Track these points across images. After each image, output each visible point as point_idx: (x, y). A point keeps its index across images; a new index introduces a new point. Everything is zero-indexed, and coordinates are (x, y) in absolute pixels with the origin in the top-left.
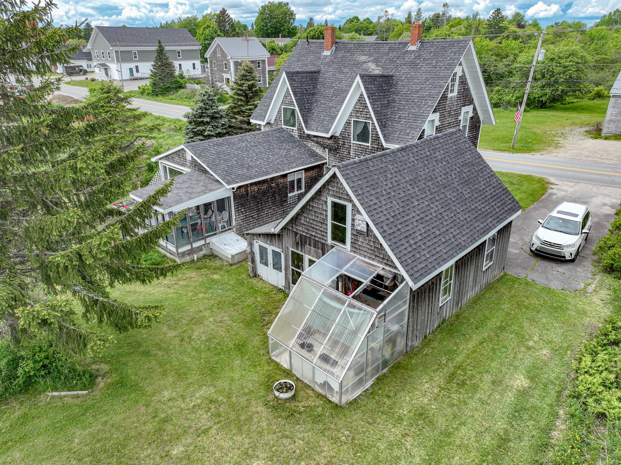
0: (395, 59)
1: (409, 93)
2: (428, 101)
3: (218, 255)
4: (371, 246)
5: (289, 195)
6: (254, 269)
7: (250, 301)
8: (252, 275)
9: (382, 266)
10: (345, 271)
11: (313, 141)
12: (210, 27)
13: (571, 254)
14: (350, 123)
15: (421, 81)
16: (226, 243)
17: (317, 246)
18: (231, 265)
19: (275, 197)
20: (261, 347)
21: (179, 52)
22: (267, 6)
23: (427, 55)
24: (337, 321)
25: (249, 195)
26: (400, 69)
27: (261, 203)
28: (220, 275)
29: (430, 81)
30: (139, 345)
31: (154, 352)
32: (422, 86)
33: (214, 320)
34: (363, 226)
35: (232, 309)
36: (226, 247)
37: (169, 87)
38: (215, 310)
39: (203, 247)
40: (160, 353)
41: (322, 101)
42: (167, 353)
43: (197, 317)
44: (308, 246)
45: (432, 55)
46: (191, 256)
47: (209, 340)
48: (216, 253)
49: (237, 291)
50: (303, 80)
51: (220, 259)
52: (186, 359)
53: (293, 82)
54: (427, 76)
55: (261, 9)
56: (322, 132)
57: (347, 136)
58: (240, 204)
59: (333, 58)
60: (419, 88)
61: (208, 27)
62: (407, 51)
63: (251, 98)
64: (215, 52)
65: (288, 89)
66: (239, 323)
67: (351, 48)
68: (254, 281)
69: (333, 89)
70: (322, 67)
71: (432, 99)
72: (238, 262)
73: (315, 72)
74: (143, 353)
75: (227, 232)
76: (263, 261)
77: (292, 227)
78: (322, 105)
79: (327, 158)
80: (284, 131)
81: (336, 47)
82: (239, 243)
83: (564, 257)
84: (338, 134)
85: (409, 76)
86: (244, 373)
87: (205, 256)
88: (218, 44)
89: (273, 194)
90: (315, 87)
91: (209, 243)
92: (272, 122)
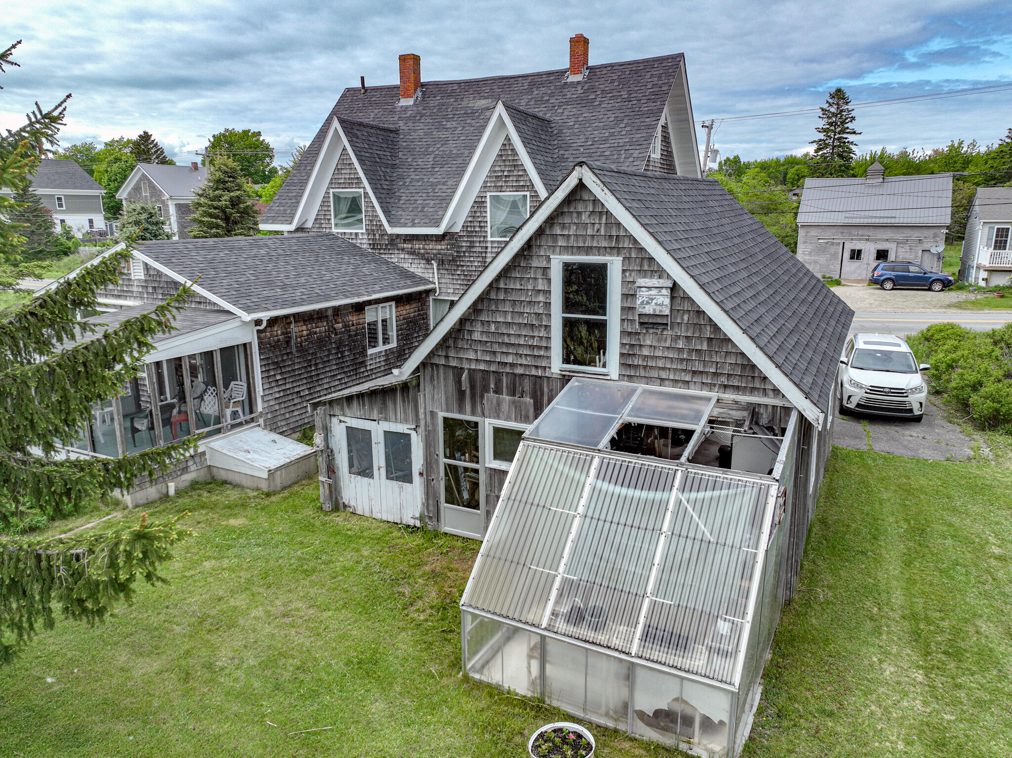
0: (546, 98)
1: (590, 143)
2: (631, 152)
3: (230, 477)
4: (680, 350)
5: (370, 351)
6: (334, 491)
7: (345, 559)
8: (328, 506)
9: (714, 395)
10: (629, 415)
11: (403, 250)
12: (120, 160)
13: (921, 404)
14: (483, 202)
15: (607, 123)
16: (249, 448)
17: (519, 389)
18: (268, 495)
19: (342, 352)
20: (425, 656)
21: (59, 199)
22: (224, 136)
23: (607, 85)
24: (665, 528)
25: (293, 343)
26: (560, 111)
27: (316, 364)
28: (246, 517)
29: (625, 121)
30: (42, 716)
31: (99, 729)
32: (612, 131)
33: (267, 612)
34: (660, 300)
35: (307, 583)
36: (249, 456)
37: (41, 252)
38: (261, 590)
39: (190, 463)
40: (120, 727)
41: (413, 177)
42: (145, 723)
43: (214, 612)
44: (492, 394)
45: (616, 84)
46: (159, 486)
47: (269, 663)
48: (223, 475)
49: (301, 543)
50: (371, 139)
51: (236, 486)
52: (214, 730)
53: (355, 139)
54: (617, 115)
55: (212, 140)
56: (426, 225)
57: (477, 229)
58: (274, 363)
59: (421, 108)
60: (607, 135)
61: (117, 160)
62: (566, 84)
63: (235, 223)
64: (137, 189)
65: (344, 149)
66: (337, 609)
67: (453, 91)
68: (338, 519)
69: (433, 156)
70: (401, 123)
71: (638, 147)
72: (284, 488)
73: (391, 131)
74: (59, 737)
75: (246, 427)
76: (355, 469)
77: (447, 357)
78: (414, 184)
79: (436, 281)
80: (337, 238)
81: (423, 92)
82: (278, 446)
83: (911, 411)
84: (457, 229)
85: (580, 119)
86: (412, 732)
87: (194, 485)
88: (143, 174)
89: (340, 345)
90: (394, 156)
91: (204, 453)
92: (309, 224)
